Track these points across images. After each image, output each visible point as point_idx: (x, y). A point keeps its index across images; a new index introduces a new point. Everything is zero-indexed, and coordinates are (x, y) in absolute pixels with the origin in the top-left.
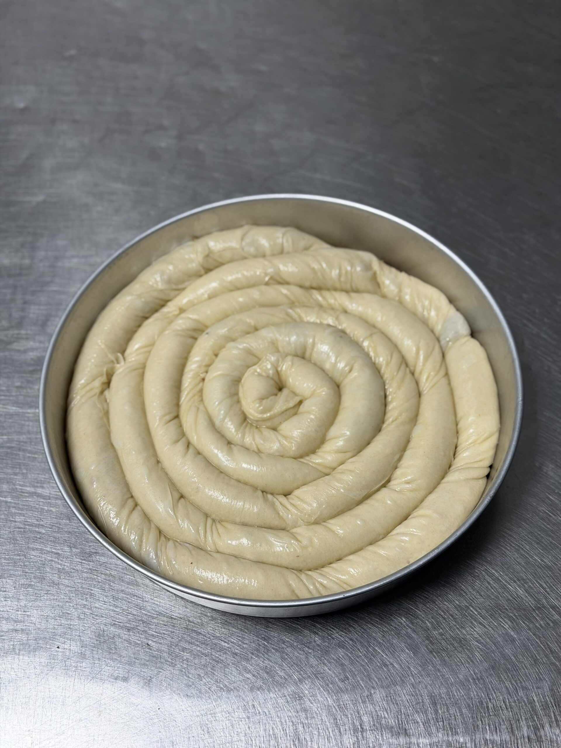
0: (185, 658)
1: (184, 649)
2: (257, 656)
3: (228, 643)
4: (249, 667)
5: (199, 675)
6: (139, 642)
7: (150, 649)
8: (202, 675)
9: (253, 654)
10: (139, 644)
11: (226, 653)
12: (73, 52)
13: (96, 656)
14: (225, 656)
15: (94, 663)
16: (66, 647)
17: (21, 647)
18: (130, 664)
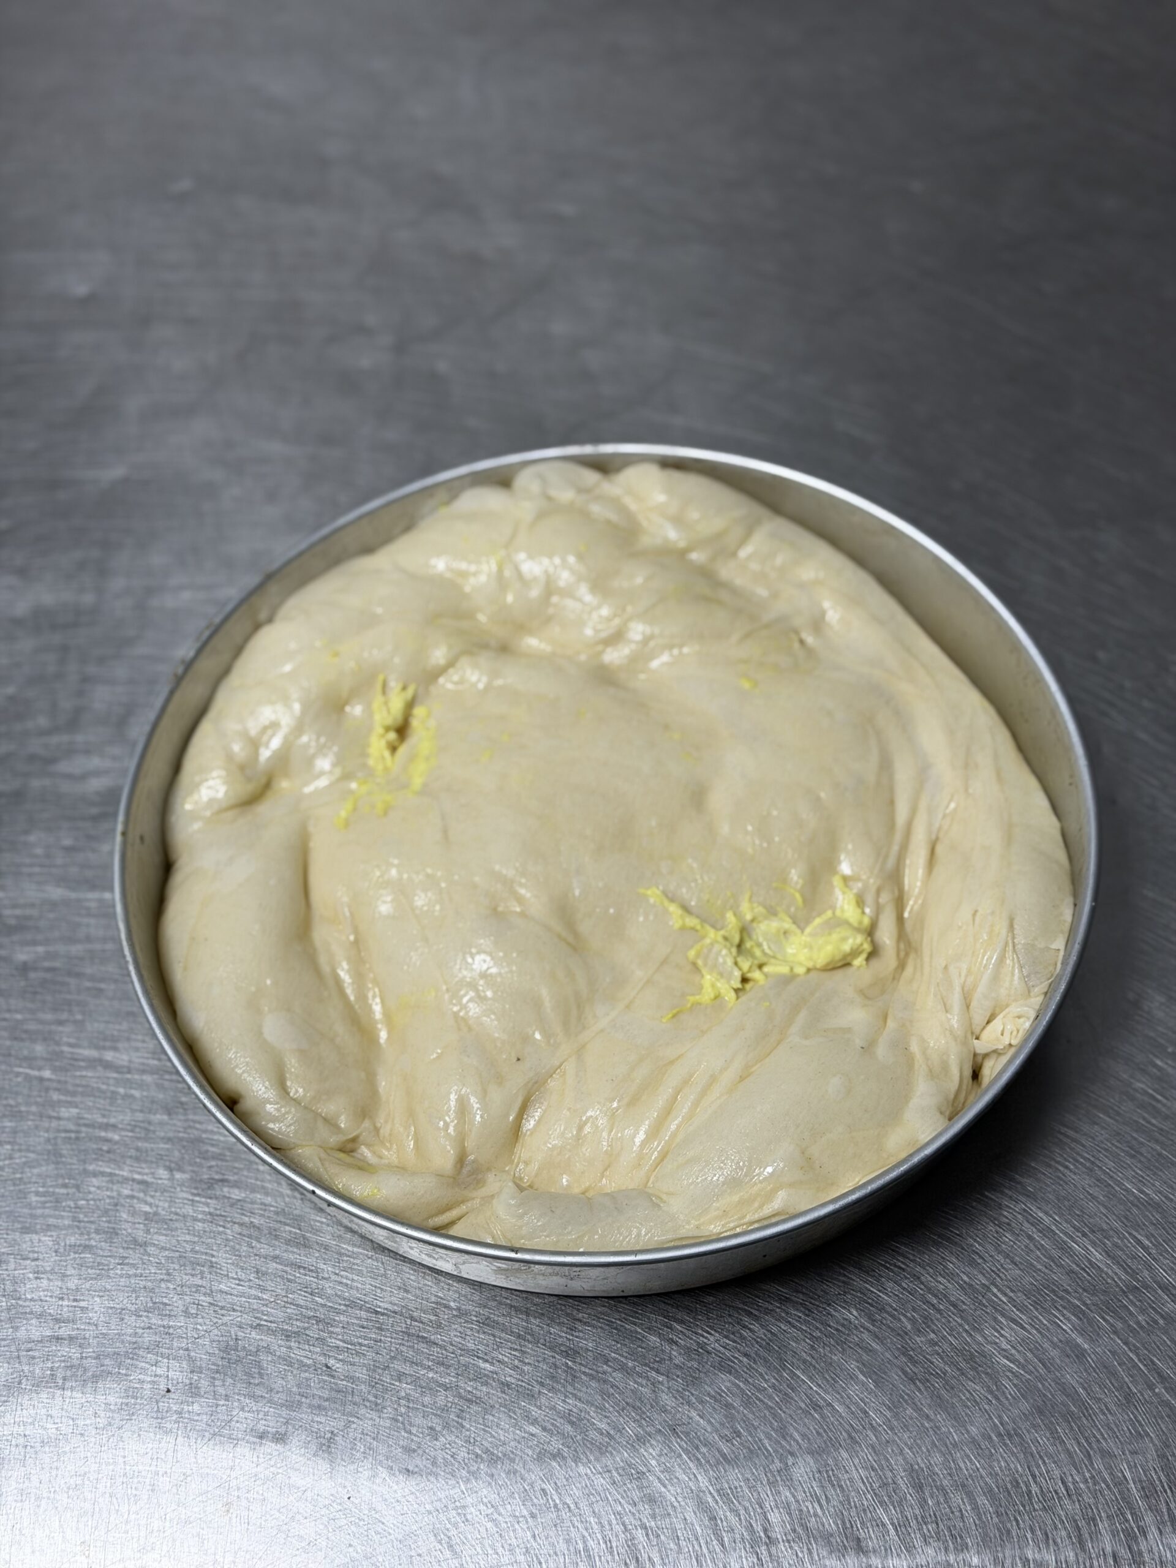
0: (403, 1394)
1: (400, 1376)
2: (552, 1389)
3: (492, 1364)
4: (535, 1412)
5: (431, 1428)
6: (309, 1362)
7: (333, 1377)
8: (438, 1428)
9: (542, 1384)
10: (309, 1366)
11: (486, 1384)
12: (185, 185)
13: (221, 1390)
14: (484, 1389)
15: (217, 1405)
16: (159, 1371)
17: (69, 1373)
18: (290, 1405)
